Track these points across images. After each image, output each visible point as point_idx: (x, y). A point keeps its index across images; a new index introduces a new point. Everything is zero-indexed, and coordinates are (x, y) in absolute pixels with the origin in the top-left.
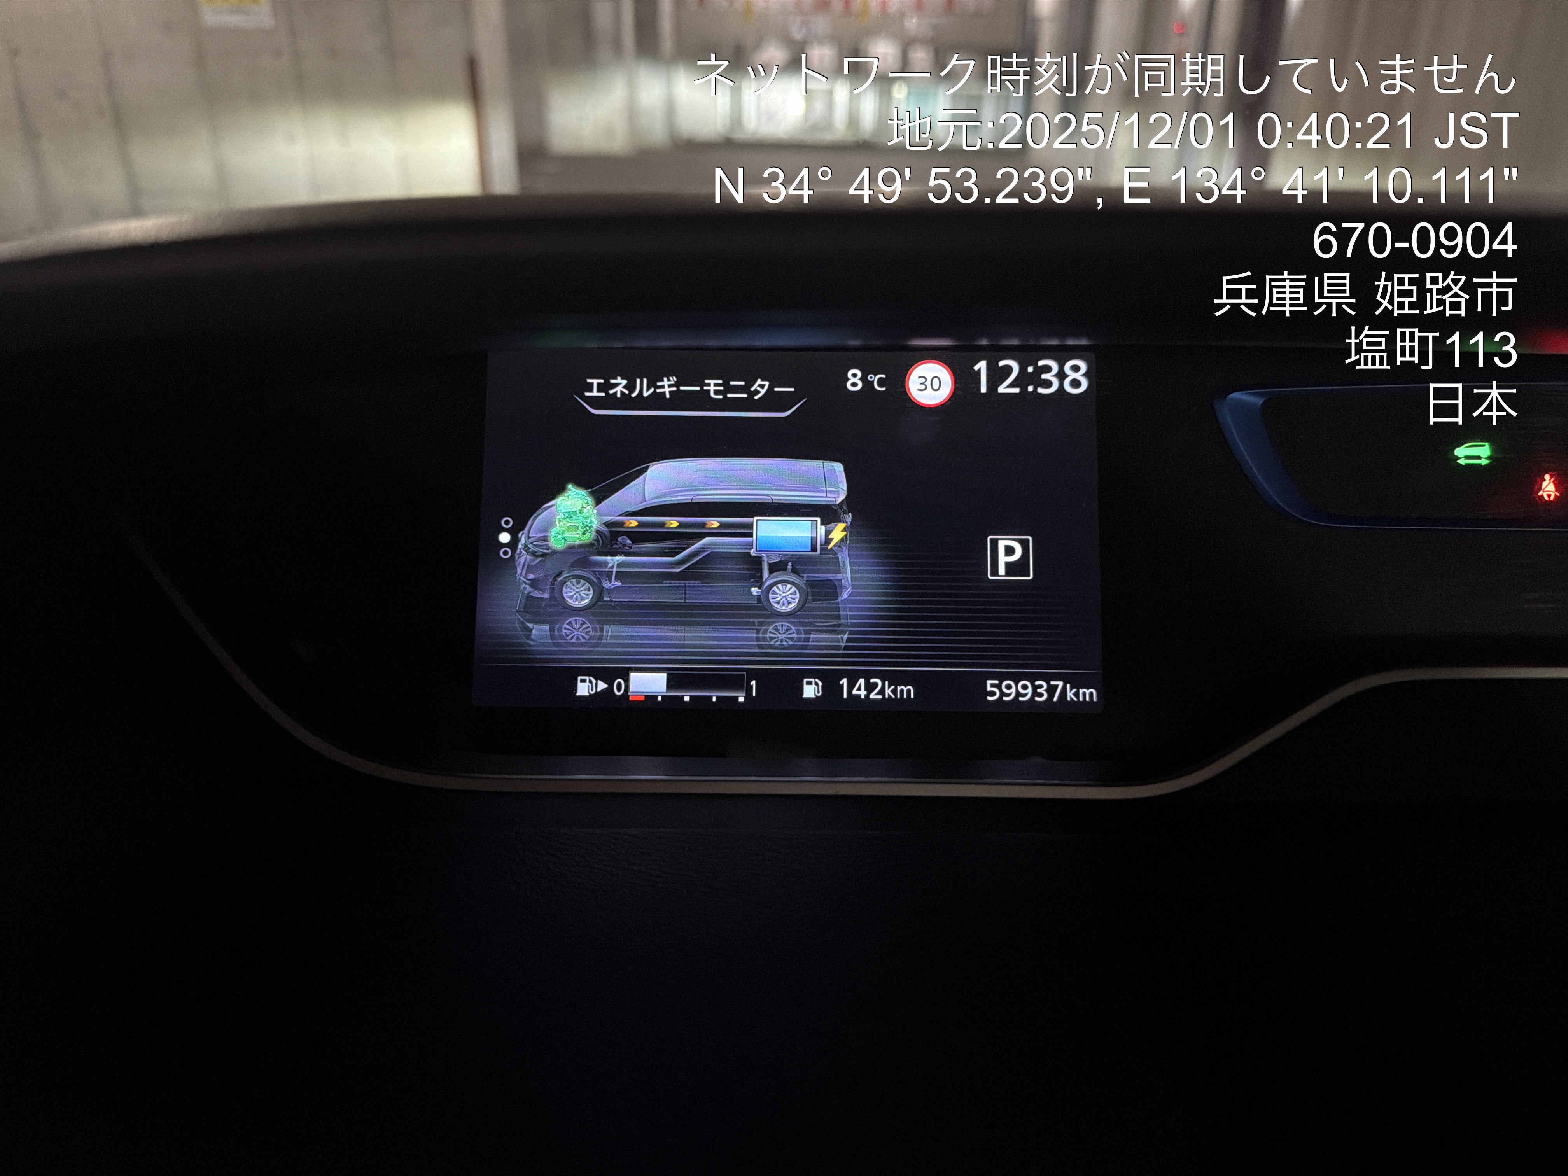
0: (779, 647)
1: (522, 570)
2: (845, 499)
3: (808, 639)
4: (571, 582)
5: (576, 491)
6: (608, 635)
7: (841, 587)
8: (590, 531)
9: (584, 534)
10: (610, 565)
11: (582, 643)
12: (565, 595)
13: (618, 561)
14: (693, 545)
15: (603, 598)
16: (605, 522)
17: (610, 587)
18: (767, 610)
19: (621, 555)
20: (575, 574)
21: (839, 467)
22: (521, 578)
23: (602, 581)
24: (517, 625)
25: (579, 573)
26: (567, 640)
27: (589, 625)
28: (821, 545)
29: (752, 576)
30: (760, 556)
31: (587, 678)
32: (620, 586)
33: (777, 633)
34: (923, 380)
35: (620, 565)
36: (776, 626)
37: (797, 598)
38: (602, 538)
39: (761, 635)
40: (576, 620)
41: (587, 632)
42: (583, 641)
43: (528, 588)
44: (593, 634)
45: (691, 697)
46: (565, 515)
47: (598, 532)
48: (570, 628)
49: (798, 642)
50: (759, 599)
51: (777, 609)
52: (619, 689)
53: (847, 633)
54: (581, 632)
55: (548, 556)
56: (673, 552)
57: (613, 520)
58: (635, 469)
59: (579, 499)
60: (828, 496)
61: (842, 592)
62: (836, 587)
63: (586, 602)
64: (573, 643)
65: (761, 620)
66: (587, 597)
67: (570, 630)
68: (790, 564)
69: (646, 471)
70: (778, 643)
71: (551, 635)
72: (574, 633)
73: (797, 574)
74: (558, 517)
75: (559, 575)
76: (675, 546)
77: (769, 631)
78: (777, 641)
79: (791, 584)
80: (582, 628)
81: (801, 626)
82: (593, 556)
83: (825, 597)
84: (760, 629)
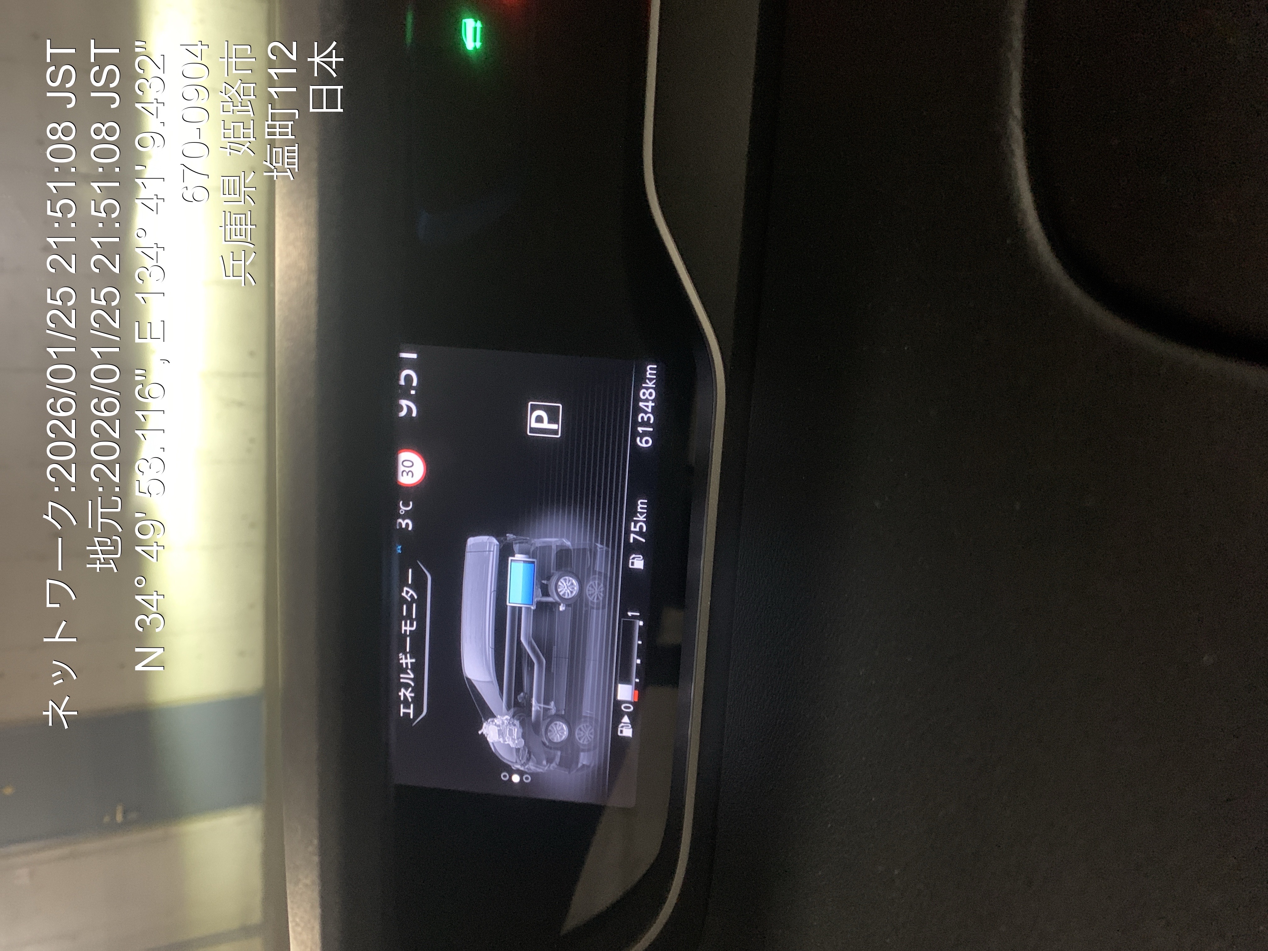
0: (604, 594)
1: (540, 768)
2: (495, 538)
3: (600, 573)
4: (550, 736)
6: (590, 713)
7: (561, 546)
8: (512, 721)
9: (514, 726)
10: (539, 709)
11: (595, 730)
12: (559, 740)
13: (535, 703)
14: (526, 650)
15: (562, 715)
16: (506, 711)
17: (555, 710)
18: (577, 600)
19: (532, 700)
20: (544, 732)
21: (471, 541)
22: (546, 768)
23: (550, 714)
24: (579, 774)
25: (543, 730)
26: (591, 741)
27: (582, 725)
28: (530, 558)
29: (551, 608)
30: (536, 602)
31: (619, 729)
32: (555, 703)
33: (594, 595)
35: (538, 701)
36: (589, 595)
37: (569, 579)
38: (518, 713)
39: (595, 606)
40: (578, 734)
41: (587, 727)
42: (593, 730)
43: (553, 765)
44: (588, 723)
45: (637, 659)
46: (501, 738)
47: (514, 716)
48: (583, 738)
49: (601, 580)
50: (567, 606)
51: (577, 593)
52: (629, 708)
53: (597, 544)
54: (587, 731)
55: (531, 751)
56: (531, 664)
57: (506, 705)
58: (468, 687)
59: (490, 727)
60: (492, 550)
61: (566, 546)
62: (561, 551)
63: (565, 727)
64: (595, 736)
65: (584, 606)
66: (561, 725)
67: (584, 739)
68: (543, 582)
69: (470, 679)
70: (602, 594)
71: (587, 752)
72: (587, 736)
73: (551, 577)
75: (544, 744)
76: (526, 661)
77: (592, 600)
78: (600, 595)
79: (558, 582)
80: (584, 731)
81: (590, 577)
82: (531, 721)
83: (569, 558)
84: (591, 607)
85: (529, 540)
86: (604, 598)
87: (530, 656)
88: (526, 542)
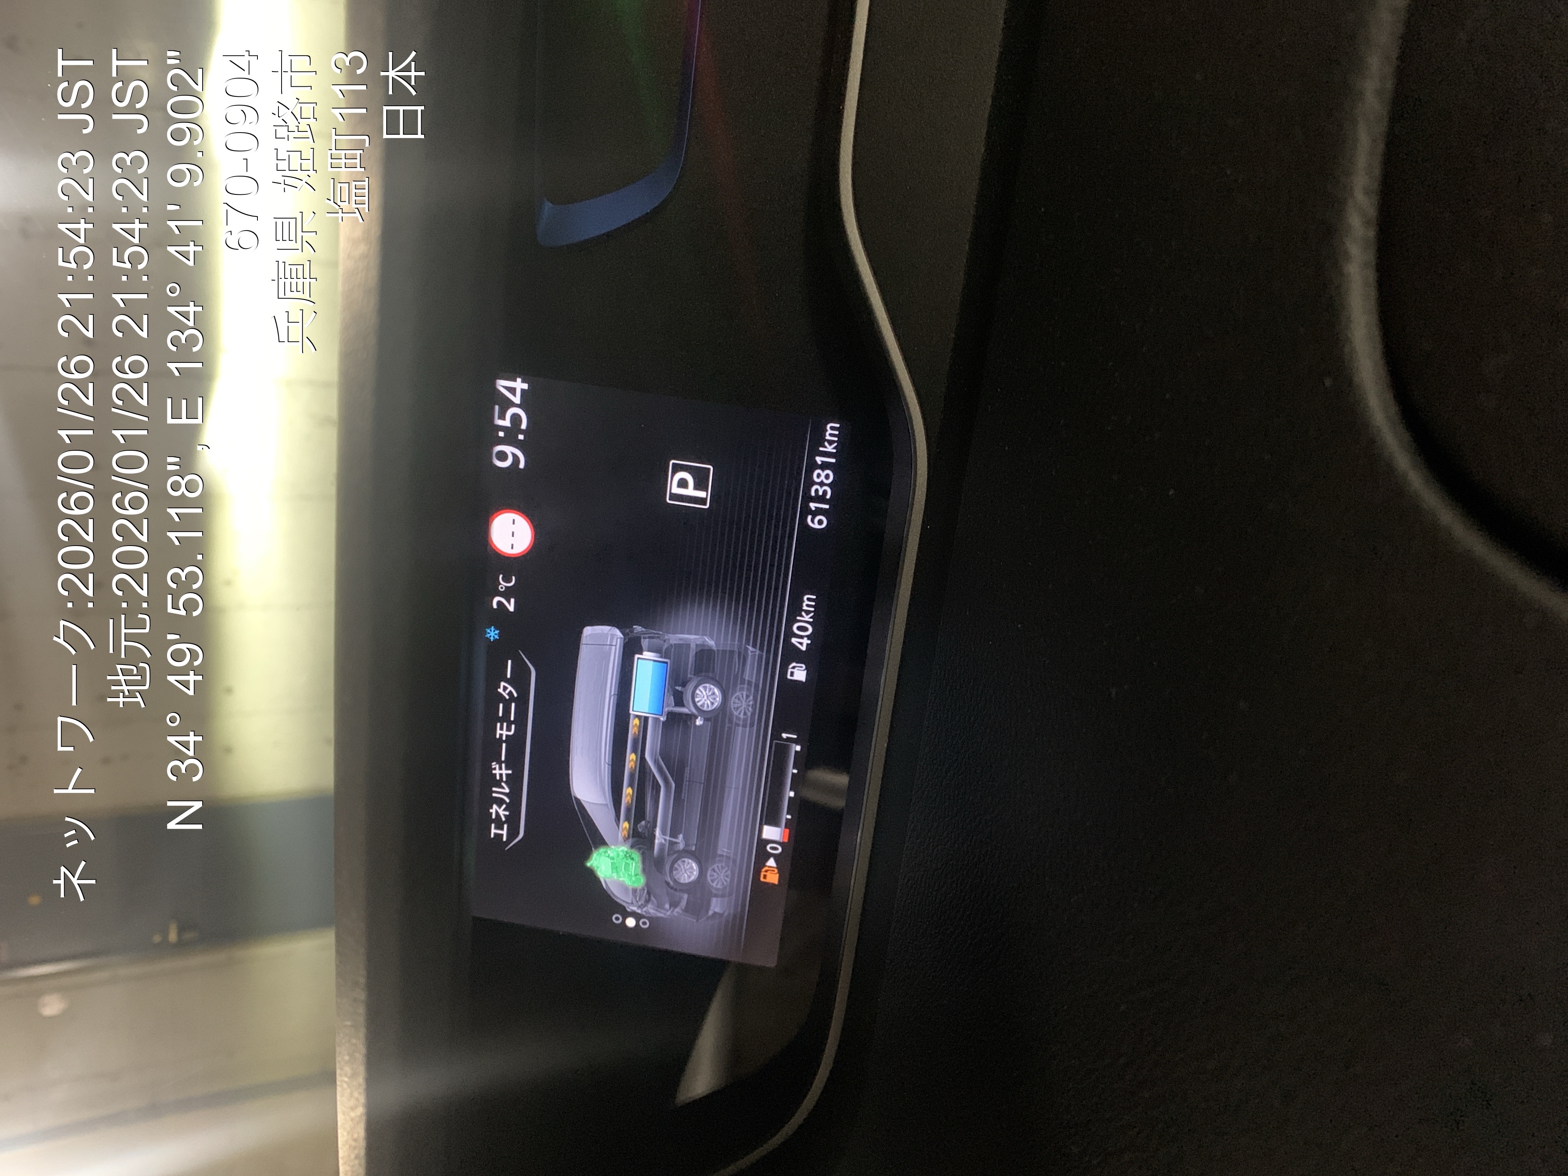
0: (754, 707)
1: (661, 912)
2: (619, 629)
3: (750, 683)
4: (675, 875)
5: (593, 859)
6: (727, 852)
7: (703, 645)
8: (630, 854)
9: (632, 859)
10: (663, 841)
11: (732, 872)
12: (687, 881)
13: (660, 834)
14: (651, 770)
15: (692, 851)
16: (623, 841)
17: (683, 844)
18: (719, 714)
19: (655, 831)
20: (668, 870)
21: (588, 631)
22: (669, 913)
23: (677, 849)
24: (710, 923)
25: (668, 867)
26: (727, 885)
27: (717, 865)
28: (661, 657)
29: (685, 722)
30: (666, 713)
31: (762, 874)
32: (684, 834)
33: (741, 708)
35: (663, 832)
36: (734, 708)
37: (710, 686)
38: (638, 845)
39: (741, 723)
40: (710, 876)
41: (722, 868)
42: (729, 872)
43: (678, 909)
44: (724, 863)
45: (791, 790)
46: (614, 873)
47: (632, 847)
49: (751, 691)
50: (706, 720)
51: (719, 706)
52: (776, 849)
53: (748, 646)
54: (721, 873)
55: (650, 890)
56: (657, 788)
57: (623, 833)
58: (577, 809)
59: (601, 858)
60: (614, 644)
61: (708, 646)
62: (702, 651)
63: (694, 866)
64: (731, 880)
65: (727, 721)
66: (690, 864)
67: (718, 882)
68: (677, 688)
69: (579, 799)
70: (750, 709)
71: (721, 897)
72: (721, 878)
73: (687, 683)
74: (615, 878)
75: (668, 884)
76: (651, 784)
77: (737, 714)
78: (748, 710)
79: (696, 690)
80: (718, 872)
81: (736, 687)
82: (653, 854)
83: (712, 661)
84: (736, 723)
85: (661, 634)
86: (753, 714)
87: (656, 778)
88: (658, 637)
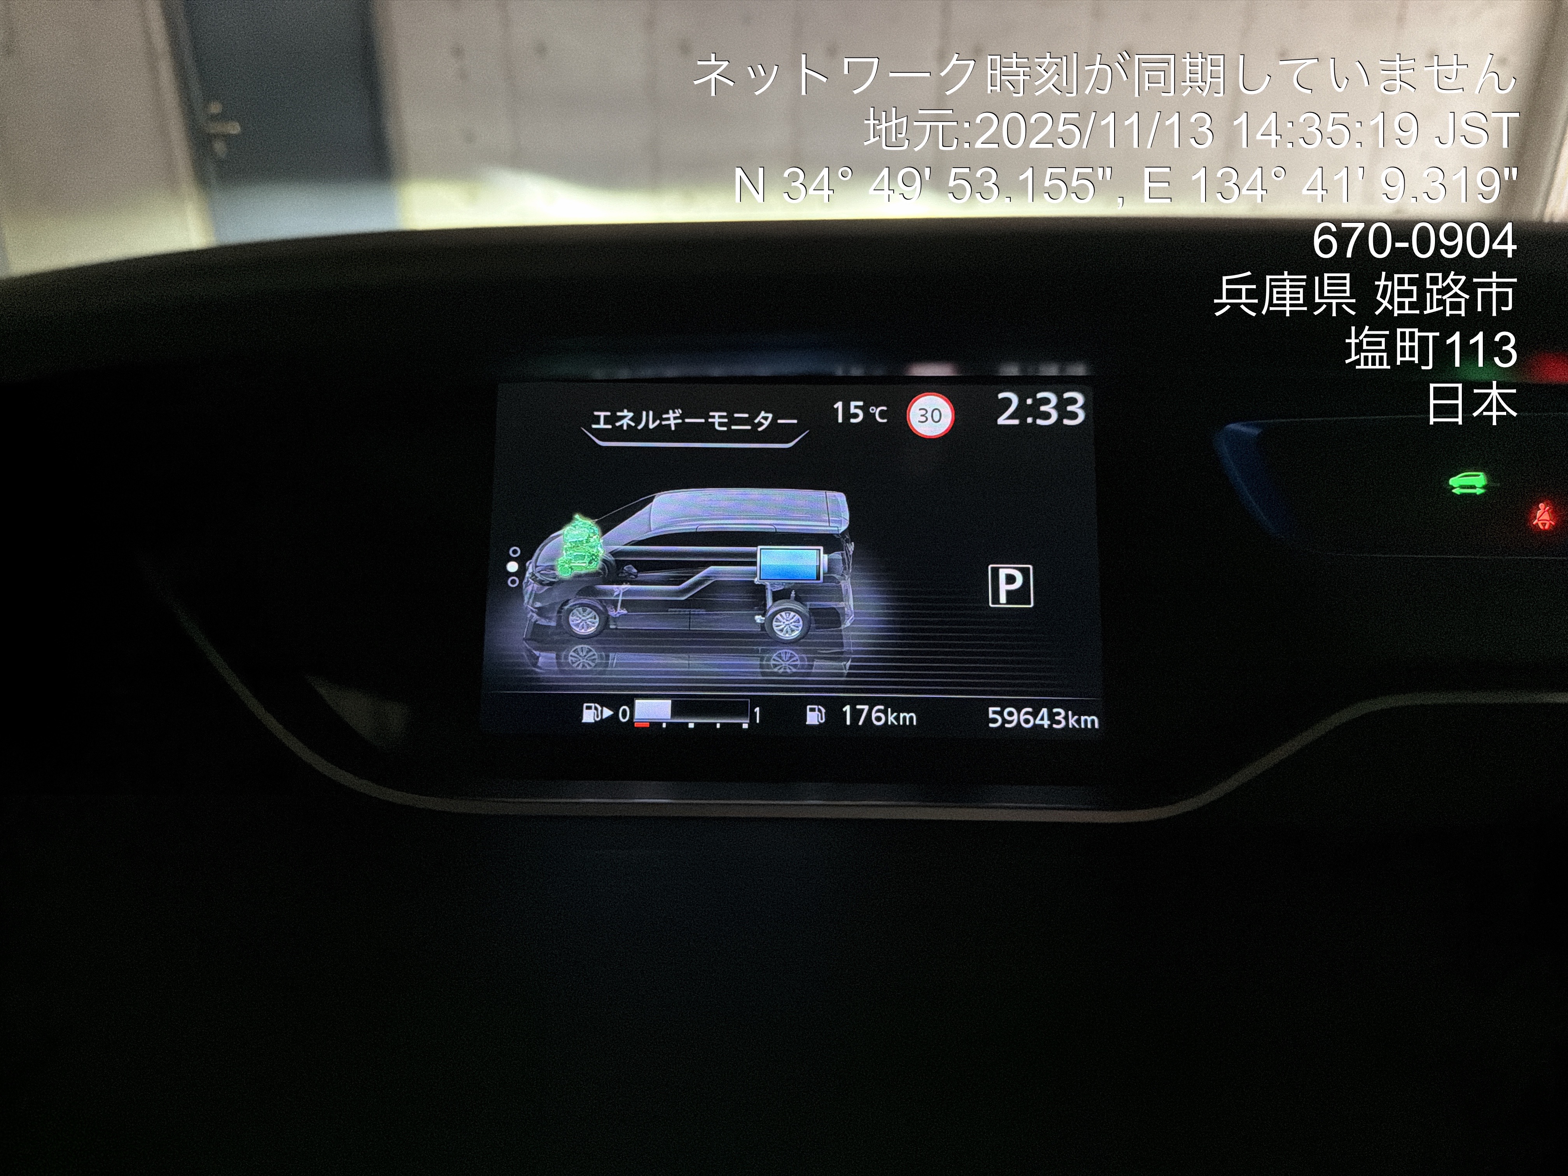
0: (784, 674)
1: (530, 598)
2: (848, 528)
3: (811, 667)
4: (577, 610)
5: (584, 521)
6: (612, 664)
7: (844, 614)
8: (596, 560)
9: (590, 563)
10: (616, 594)
11: (589, 670)
12: (571, 623)
13: (623, 589)
14: (698, 573)
15: (609, 625)
16: (611, 551)
17: (616, 615)
18: (771, 638)
19: (626, 584)
21: (841, 498)
22: (529, 606)
23: (608, 609)
24: (524, 653)
25: (585, 601)
26: (573, 667)
27: (596, 653)
28: (824, 574)
29: (756, 605)
30: (764, 584)
31: (593, 705)
32: (625, 615)
33: (780, 660)
34: (923, 412)
35: (626, 593)
36: (780, 653)
37: (800, 626)
38: (607, 566)
39: (764, 663)
40: (582, 648)
41: (593, 659)
42: (588, 668)
43: (535, 616)
44: (599, 661)
45: (695, 724)
46: (571, 544)
47: (604, 561)
48: (576, 656)
50: (762, 626)
51: (780, 637)
52: (624, 716)
53: (850, 660)
54: (587, 660)
55: (555, 585)
56: (677, 581)
57: (619, 550)
58: (641, 499)
59: (586, 529)
60: (831, 525)
61: (844, 620)
62: (838, 615)
63: (592, 630)
64: (579, 670)
65: (764, 647)
66: (593, 625)
68: (793, 592)
69: (652, 501)
70: (782, 670)
71: (557, 662)
72: (580, 660)
73: (800, 602)
74: (565, 546)
75: (566, 603)
76: (680, 575)
77: (773, 658)
78: (780, 669)
79: (794, 611)
80: (588, 656)
81: (804, 653)
82: (599, 584)
83: (827, 626)
84: (763, 657)
85: (849, 571)
88: (845, 569)
